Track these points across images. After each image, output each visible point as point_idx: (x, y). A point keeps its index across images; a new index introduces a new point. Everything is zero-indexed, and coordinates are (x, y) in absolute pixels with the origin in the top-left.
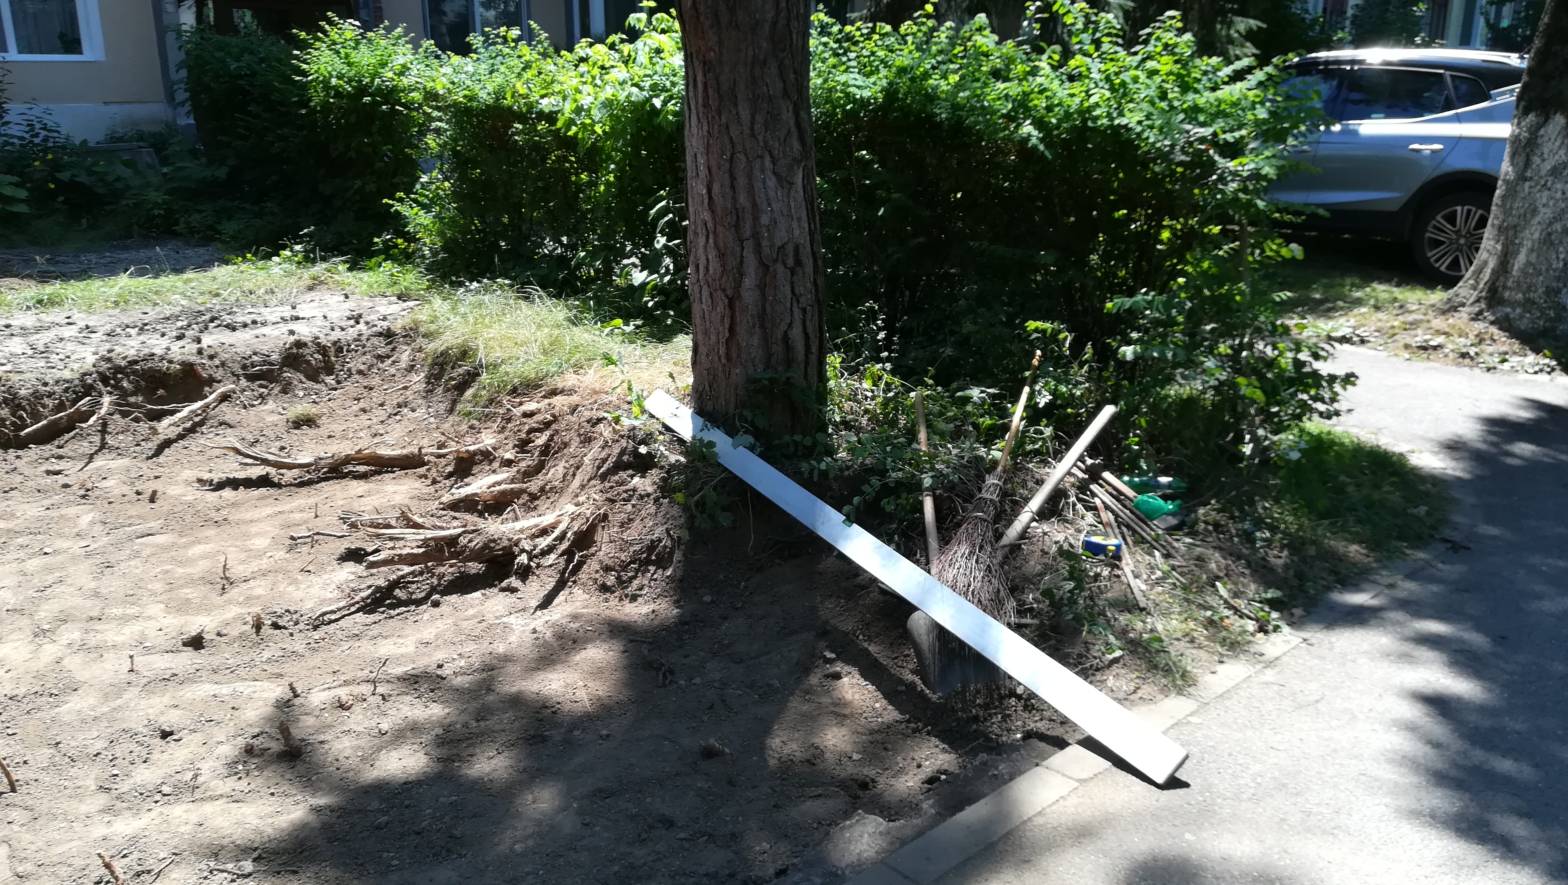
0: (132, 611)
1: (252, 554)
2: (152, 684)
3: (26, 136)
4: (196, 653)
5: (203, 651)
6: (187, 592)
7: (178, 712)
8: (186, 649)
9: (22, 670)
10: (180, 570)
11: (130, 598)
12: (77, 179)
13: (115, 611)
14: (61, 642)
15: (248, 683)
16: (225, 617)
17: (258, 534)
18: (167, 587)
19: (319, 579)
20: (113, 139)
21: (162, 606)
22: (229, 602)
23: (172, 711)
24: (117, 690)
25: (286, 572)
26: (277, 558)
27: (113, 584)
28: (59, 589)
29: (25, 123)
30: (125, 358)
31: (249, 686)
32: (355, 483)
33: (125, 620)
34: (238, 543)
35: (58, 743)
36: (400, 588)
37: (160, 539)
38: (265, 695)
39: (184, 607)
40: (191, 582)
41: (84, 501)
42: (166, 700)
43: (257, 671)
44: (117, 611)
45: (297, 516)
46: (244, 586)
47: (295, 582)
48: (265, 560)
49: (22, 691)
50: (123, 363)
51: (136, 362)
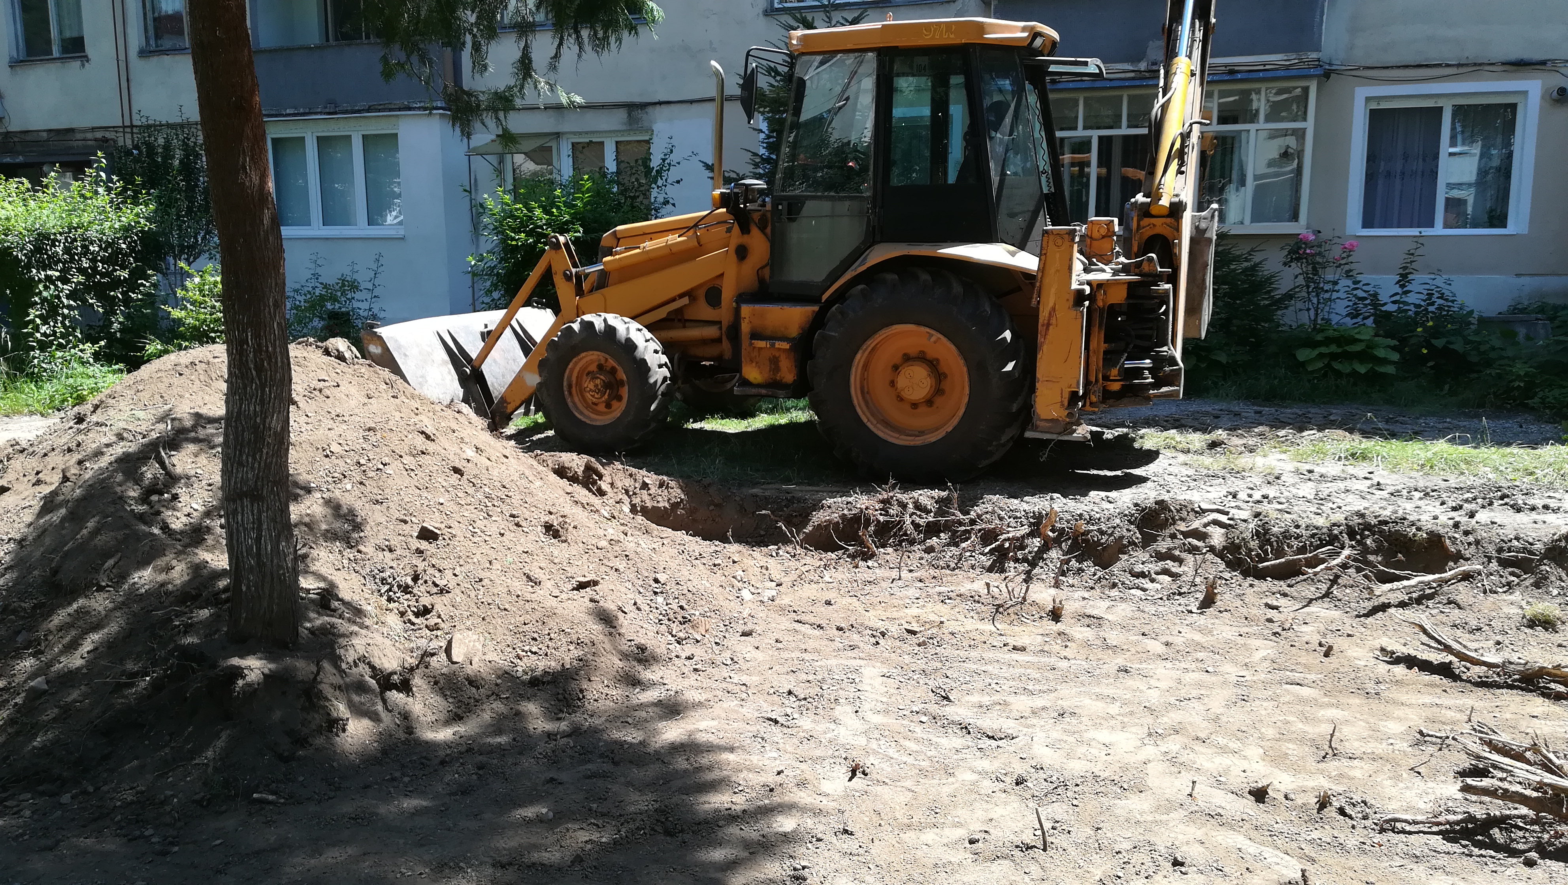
0: (1234, 745)
1: (1376, 734)
2: (1198, 815)
3: (1422, 303)
4: (1255, 804)
5: (1261, 805)
6: (1291, 748)
7: (1201, 849)
8: (1249, 797)
9: (1117, 758)
10: (1300, 725)
11: (1241, 733)
12: (1451, 347)
13: (1220, 739)
14: (1160, 748)
15: (1278, 852)
16: (1306, 783)
17: (1399, 719)
18: (1278, 736)
19: (1422, 784)
20: (1516, 310)
21: (1261, 751)
22: (1322, 772)
23: (1197, 845)
24: (1170, 806)
25: (1396, 764)
26: (1397, 747)
27: (1237, 717)
28: (1194, 703)
29: (1425, 292)
30: (1376, 517)
31: (1277, 856)
32: (1540, 700)
33: (1224, 750)
34: (1372, 721)
35: (1098, 829)
36: (1501, 829)
37: (1305, 691)
38: (1284, 871)
39: (1277, 759)
40: (1302, 740)
41: (1273, 638)
42: (1199, 834)
43: (1294, 845)
44: (1222, 741)
45: (1450, 714)
46: (1345, 762)
47: (1397, 778)
48: (1384, 745)
49: (1104, 775)
50: (1374, 521)
51: (1386, 523)
